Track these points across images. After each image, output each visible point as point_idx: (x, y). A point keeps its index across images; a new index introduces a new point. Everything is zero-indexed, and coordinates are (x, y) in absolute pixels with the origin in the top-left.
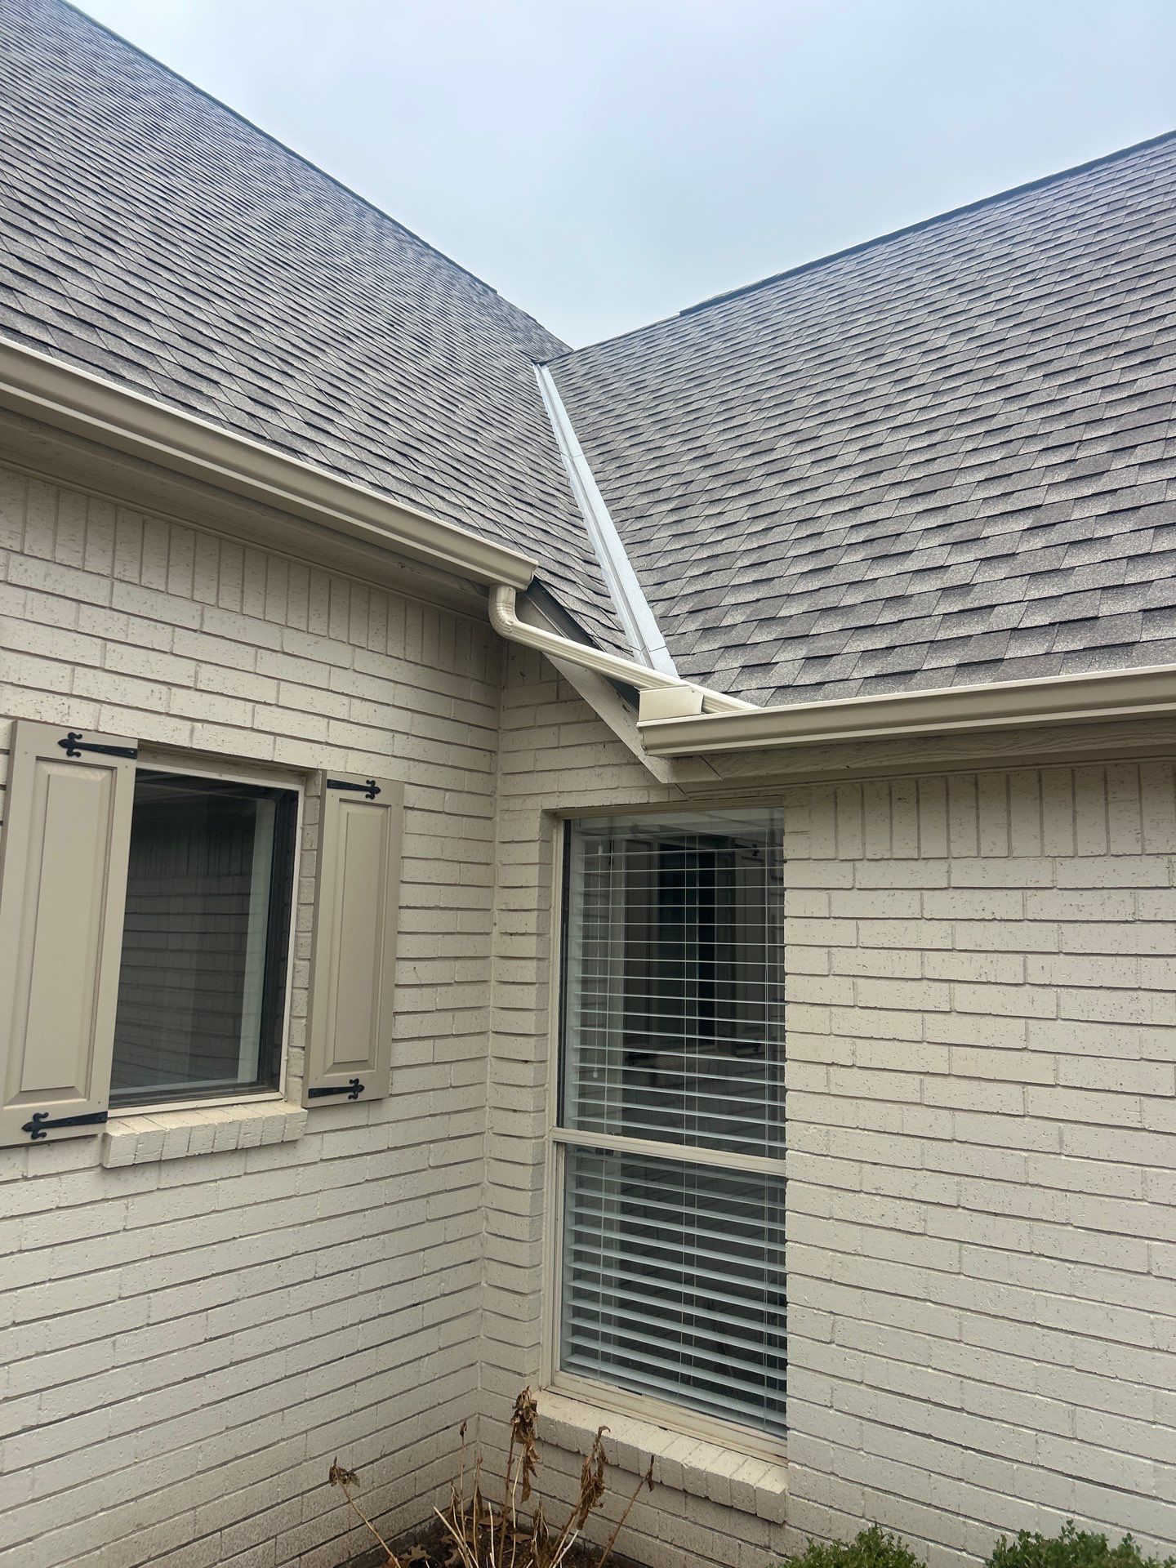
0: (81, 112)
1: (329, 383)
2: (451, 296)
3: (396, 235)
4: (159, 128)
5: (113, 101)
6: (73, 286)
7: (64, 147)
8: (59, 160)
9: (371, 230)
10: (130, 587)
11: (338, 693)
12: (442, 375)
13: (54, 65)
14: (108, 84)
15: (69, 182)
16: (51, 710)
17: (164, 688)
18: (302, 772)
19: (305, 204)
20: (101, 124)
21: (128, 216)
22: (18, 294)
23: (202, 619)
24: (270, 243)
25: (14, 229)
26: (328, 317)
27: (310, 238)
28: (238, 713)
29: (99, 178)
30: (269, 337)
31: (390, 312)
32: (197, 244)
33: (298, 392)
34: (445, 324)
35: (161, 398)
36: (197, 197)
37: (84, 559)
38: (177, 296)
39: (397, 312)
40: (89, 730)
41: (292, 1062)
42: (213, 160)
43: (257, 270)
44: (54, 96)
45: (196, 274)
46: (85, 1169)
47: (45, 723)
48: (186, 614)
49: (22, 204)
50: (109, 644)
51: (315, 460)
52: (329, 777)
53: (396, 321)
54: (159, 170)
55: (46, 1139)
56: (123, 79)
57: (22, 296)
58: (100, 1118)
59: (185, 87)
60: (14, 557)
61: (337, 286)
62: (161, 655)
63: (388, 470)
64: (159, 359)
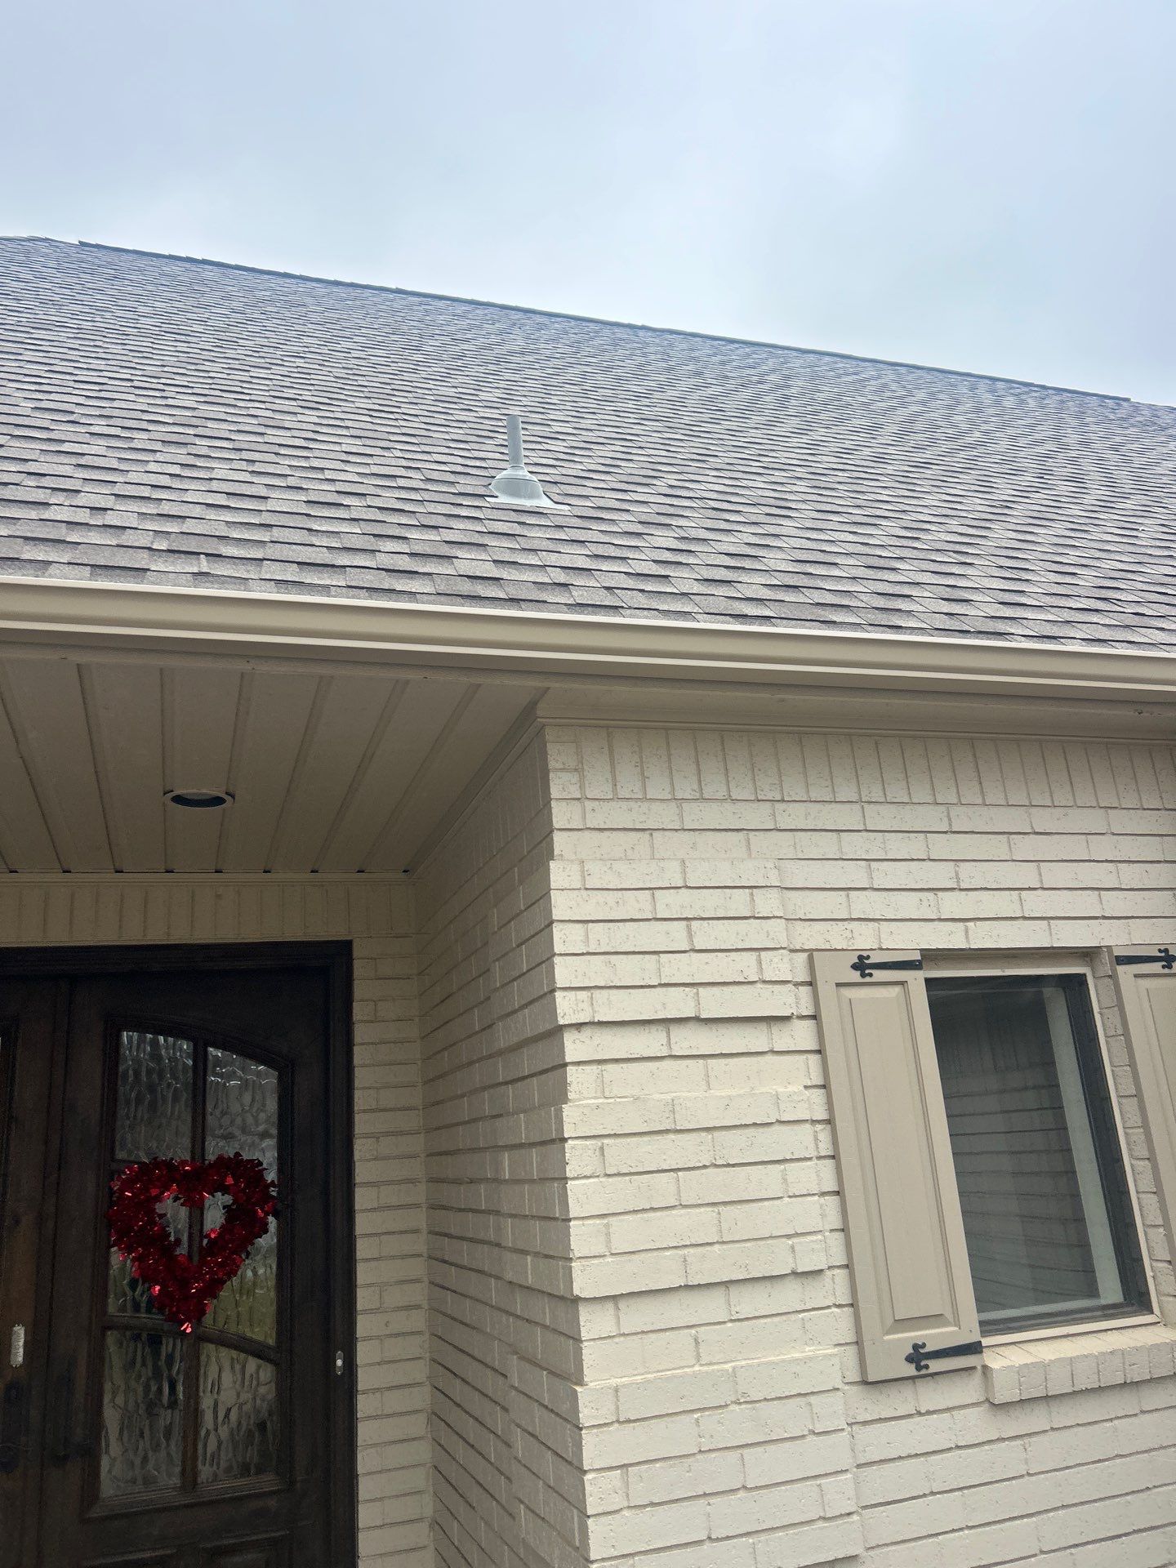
0: (729, 414)
1: (1006, 557)
2: (1086, 425)
3: (1012, 391)
4: (787, 398)
5: (746, 394)
6: (773, 559)
7: (727, 448)
8: (727, 460)
9: (988, 398)
10: (878, 807)
11: (1102, 861)
12: (1109, 505)
13: (698, 387)
14: (739, 381)
15: (740, 475)
16: (836, 936)
17: (930, 895)
18: (1083, 952)
19: (923, 403)
20: (747, 416)
21: (791, 482)
22: (735, 584)
23: (950, 819)
24: (907, 451)
25: (715, 532)
26: (980, 495)
27: (938, 431)
28: (1005, 904)
29: (759, 461)
30: (937, 536)
31: (1035, 466)
32: (850, 480)
33: (980, 576)
34: (1091, 454)
35: (870, 628)
36: (836, 440)
37: (834, 792)
38: (850, 532)
39: (1042, 463)
40: (875, 950)
41: (1161, 1278)
42: (836, 403)
43: (905, 480)
44: (706, 411)
45: (857, 506)
46: (972, 1404)
47: (836, 950)
48: (932, 818)
49: (714, 509)
50: (873, 864)
51: (1022, 636)
52: (1116, 954)
53: (1043, 472)
54: (801, 432)
55: (931, 1371)
56: (748, 372)
57: (739, 585)
58: (974, 1348)
59: (795, 354)
60: (778, 805)
61: (979, 463)
62: (920, 863)
63: (1095, 620)
64: (856, 594)
